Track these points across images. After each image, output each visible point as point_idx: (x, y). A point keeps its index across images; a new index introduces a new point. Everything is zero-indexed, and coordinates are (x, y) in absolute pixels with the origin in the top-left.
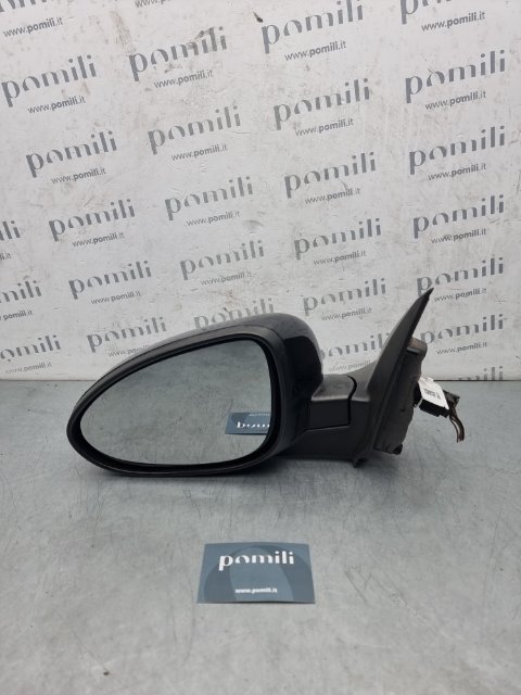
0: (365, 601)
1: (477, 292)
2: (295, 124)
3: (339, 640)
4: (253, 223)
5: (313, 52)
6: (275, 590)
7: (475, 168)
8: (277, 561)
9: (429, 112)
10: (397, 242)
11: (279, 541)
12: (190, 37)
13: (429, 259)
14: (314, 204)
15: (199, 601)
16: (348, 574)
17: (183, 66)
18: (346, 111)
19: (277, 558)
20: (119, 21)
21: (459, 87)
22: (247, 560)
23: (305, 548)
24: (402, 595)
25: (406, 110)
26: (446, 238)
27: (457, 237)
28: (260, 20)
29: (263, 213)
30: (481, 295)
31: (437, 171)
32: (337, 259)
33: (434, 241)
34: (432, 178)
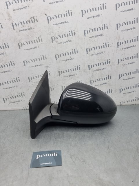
0: (75, 164)
1: (105, 84)
2: (57, 41)
3: (67, 174)
4: (47, 67)
5: (60, 23)
6: (51, 163)
7: (102, 53)
8: (52, 155)
9: (90, 39)
10: (84, 71)
11: (53, 150)
12: (28, 19)
13: (93, 76)
14: (63, 62)
15: (30, 168)
16: (71, 157)
17: (26, 26)
18: (70, 38)
19: (53, 154)
20: (9, 14)
21: (97, 33)
22: (44, 155)
23: (60, 151)
24: (85, 161)
26: (97, 70)
27: (99, 70)
28: (46, 15)
29: (50, 64)
31: (93, 53)
32: (70, 76)
33: (94, 71)
34: (92, 55)
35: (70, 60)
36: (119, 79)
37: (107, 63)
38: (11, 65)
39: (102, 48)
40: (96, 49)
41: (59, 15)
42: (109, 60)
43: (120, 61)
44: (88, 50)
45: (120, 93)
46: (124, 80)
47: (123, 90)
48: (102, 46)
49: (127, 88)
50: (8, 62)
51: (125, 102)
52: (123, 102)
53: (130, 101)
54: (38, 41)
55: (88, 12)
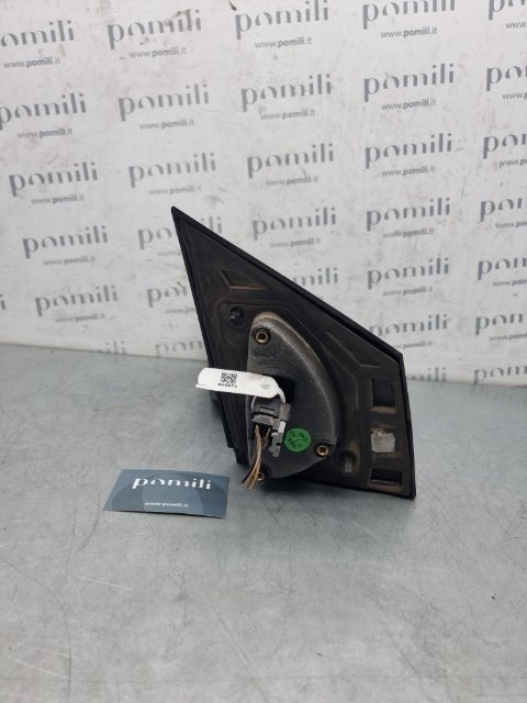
1: (423, 290)
2: (260, 108)
4: (214, 199)
5: (282, 44)
6: (186, 505)
7: (425, 170)
8: (194, 485)
9: (385, 112)
10: (350, 233)
12: (167, 16)
13: (379, 253)
14: (274, 188)
17: (158, 41)
18: (310, 101)
21: (412, 93)
22: (163, 482)
25: (364, 109)
26: (397, 233)
27: (407, 234)
28: (234, 8)
29: (224, 191)
30: (426, 294)
31: (390, 169)
32: (293, 244)
33: (385, 236)
34: (384, 174)
35: (301, 185)
36: (480, 278)
37: (440, 213)
38: (83, 177)
39: (424, 151)
40: (401, 152)
41: (278, 14)
42: (448, 199)
43: (487, 210)
44: (373, 154)
45: (477, 333)
46: (495, 284)
47: (491, 323)
48: (424, 146)
49: (505, 320)
50: (76, 165)
51: (492, 374)
52: (485, 374)
53: (513, 371)
54: (193, 99)
55: (385, 13)
